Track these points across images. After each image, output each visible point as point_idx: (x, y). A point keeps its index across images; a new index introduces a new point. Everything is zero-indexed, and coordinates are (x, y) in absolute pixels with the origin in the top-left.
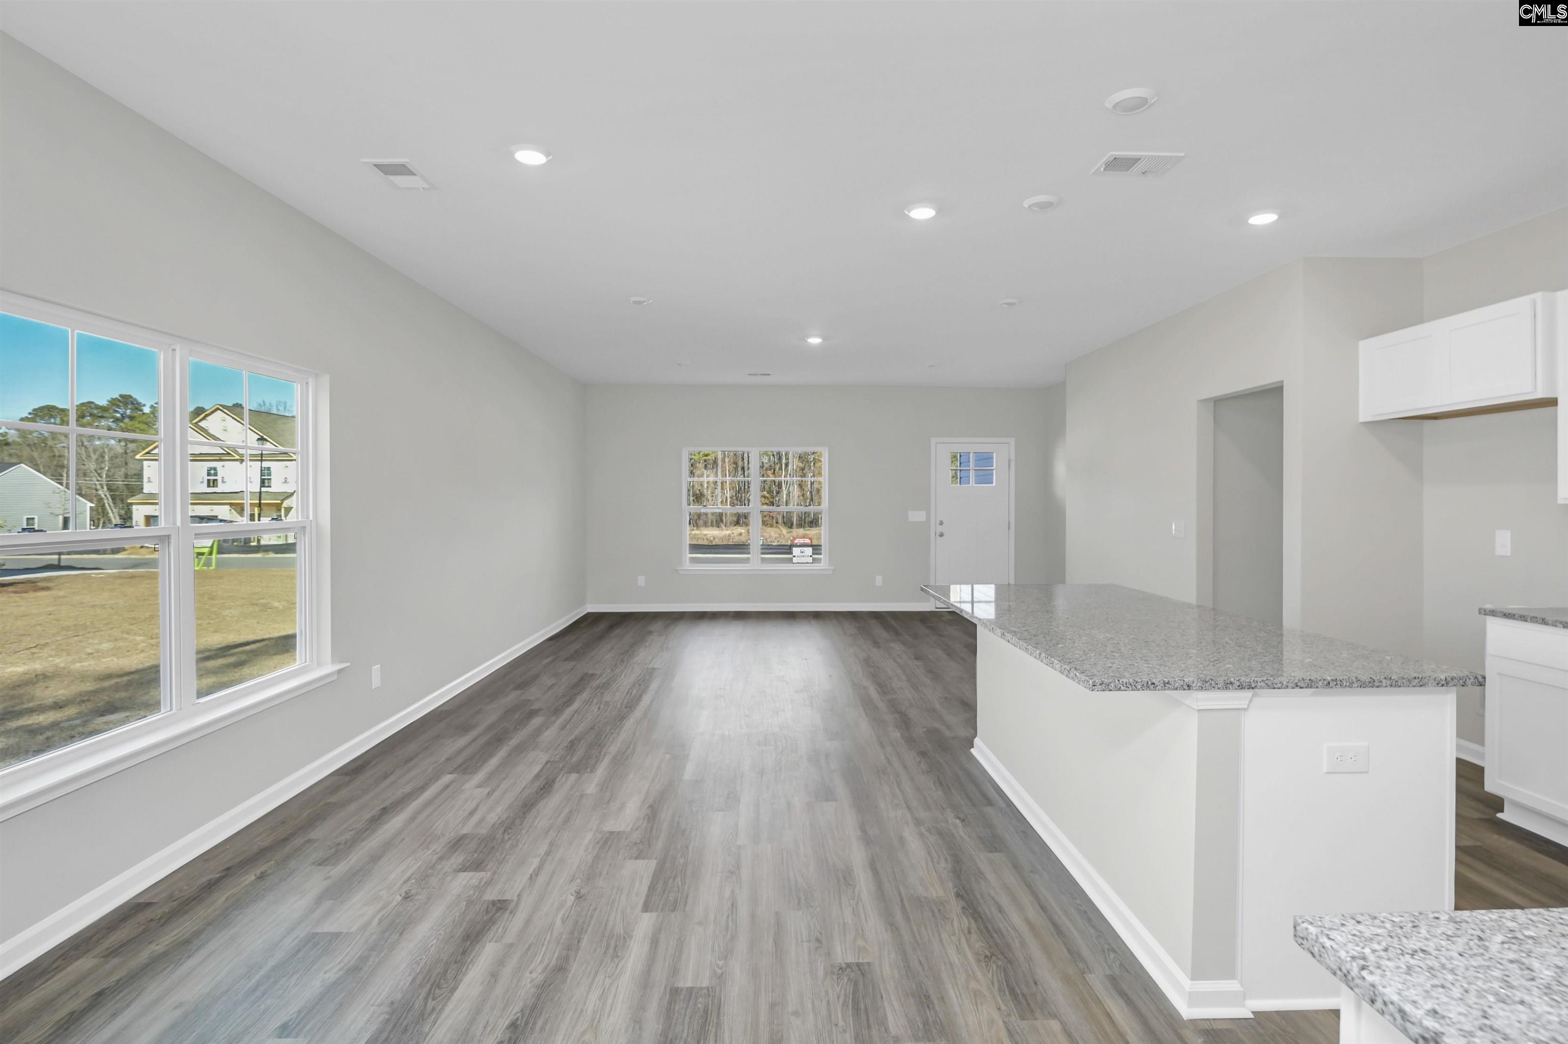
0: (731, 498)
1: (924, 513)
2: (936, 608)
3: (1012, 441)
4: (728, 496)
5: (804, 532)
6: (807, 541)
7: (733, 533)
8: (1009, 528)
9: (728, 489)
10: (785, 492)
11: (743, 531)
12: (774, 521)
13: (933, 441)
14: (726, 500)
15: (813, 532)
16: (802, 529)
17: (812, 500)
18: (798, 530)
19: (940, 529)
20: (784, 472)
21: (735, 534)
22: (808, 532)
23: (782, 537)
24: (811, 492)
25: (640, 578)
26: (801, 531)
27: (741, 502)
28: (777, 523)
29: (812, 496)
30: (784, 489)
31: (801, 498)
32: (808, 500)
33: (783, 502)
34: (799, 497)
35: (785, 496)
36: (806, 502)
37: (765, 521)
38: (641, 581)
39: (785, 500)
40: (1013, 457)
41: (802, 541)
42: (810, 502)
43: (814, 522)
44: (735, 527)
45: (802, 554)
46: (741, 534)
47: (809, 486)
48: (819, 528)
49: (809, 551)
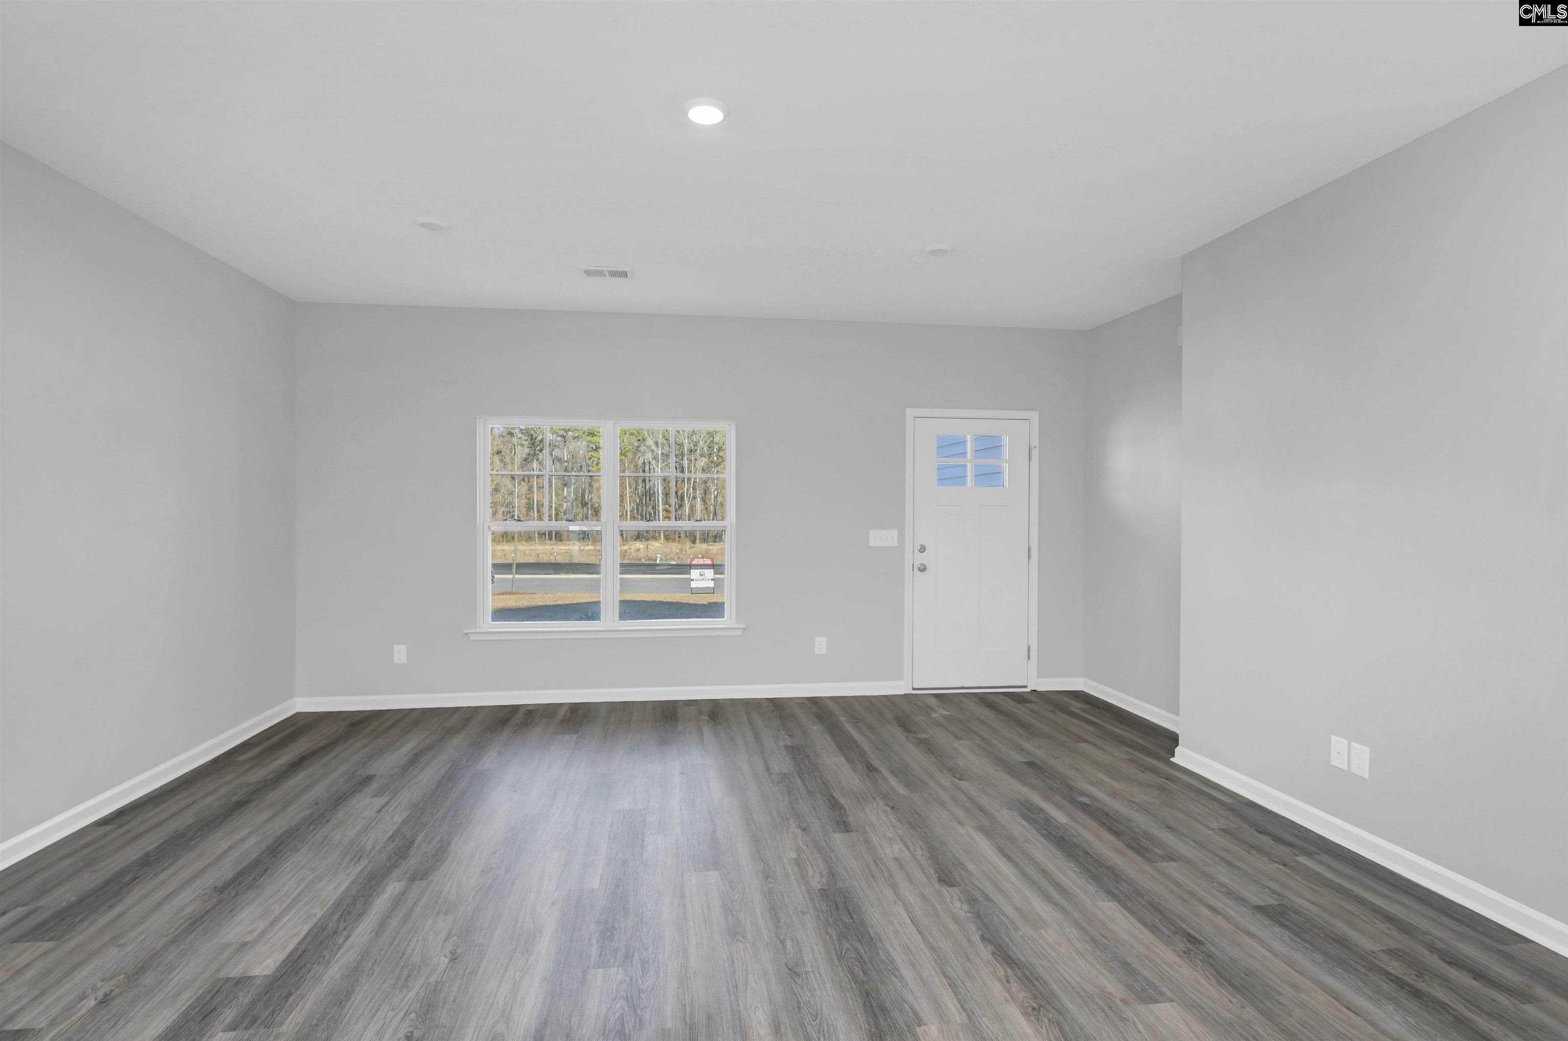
0: (631, 511)
1: (894, 533)
2: (914, 689)
3: (1034, 416)
4: (628, 510)
5: (707, 547)
6: (708, 562)
7: (630, 549)
8: (1029, 557)
9: (628, 503)
10: (687, 506)
11: (642, 546)
12: (677, 536)
13: (910, 413)
14: (626, 513)
15: (714, 548)
16: (706, 544)
17: (715, 514)
18: (700, 545)
19: (920, 559)
20: (686, 485)
21: (632, 550)
22: (710, 547)
23: (684, 552)
24: (714, 506)
25: (397, 648)
26: (704, 546)
27: (642, 516)
28: (679, 537)
29: (715, 509)
30: (687, 502)
31: (704, 511)
32: (712, 514)
33: (685, 515)
34: (702, 510)
35: (687, 510)
36: (709, 516)
37: (668, 535)
38: (400, 654)
39: (687, 513)
40: (1035, 442)
41: (701, 562)
42: (713, 516)
43: (717, 537)
44: (635, 542)
45: (702, 578)
46: (638, 550)
47: (713, 500)
48: (723, 543)
49: (710, 573)
